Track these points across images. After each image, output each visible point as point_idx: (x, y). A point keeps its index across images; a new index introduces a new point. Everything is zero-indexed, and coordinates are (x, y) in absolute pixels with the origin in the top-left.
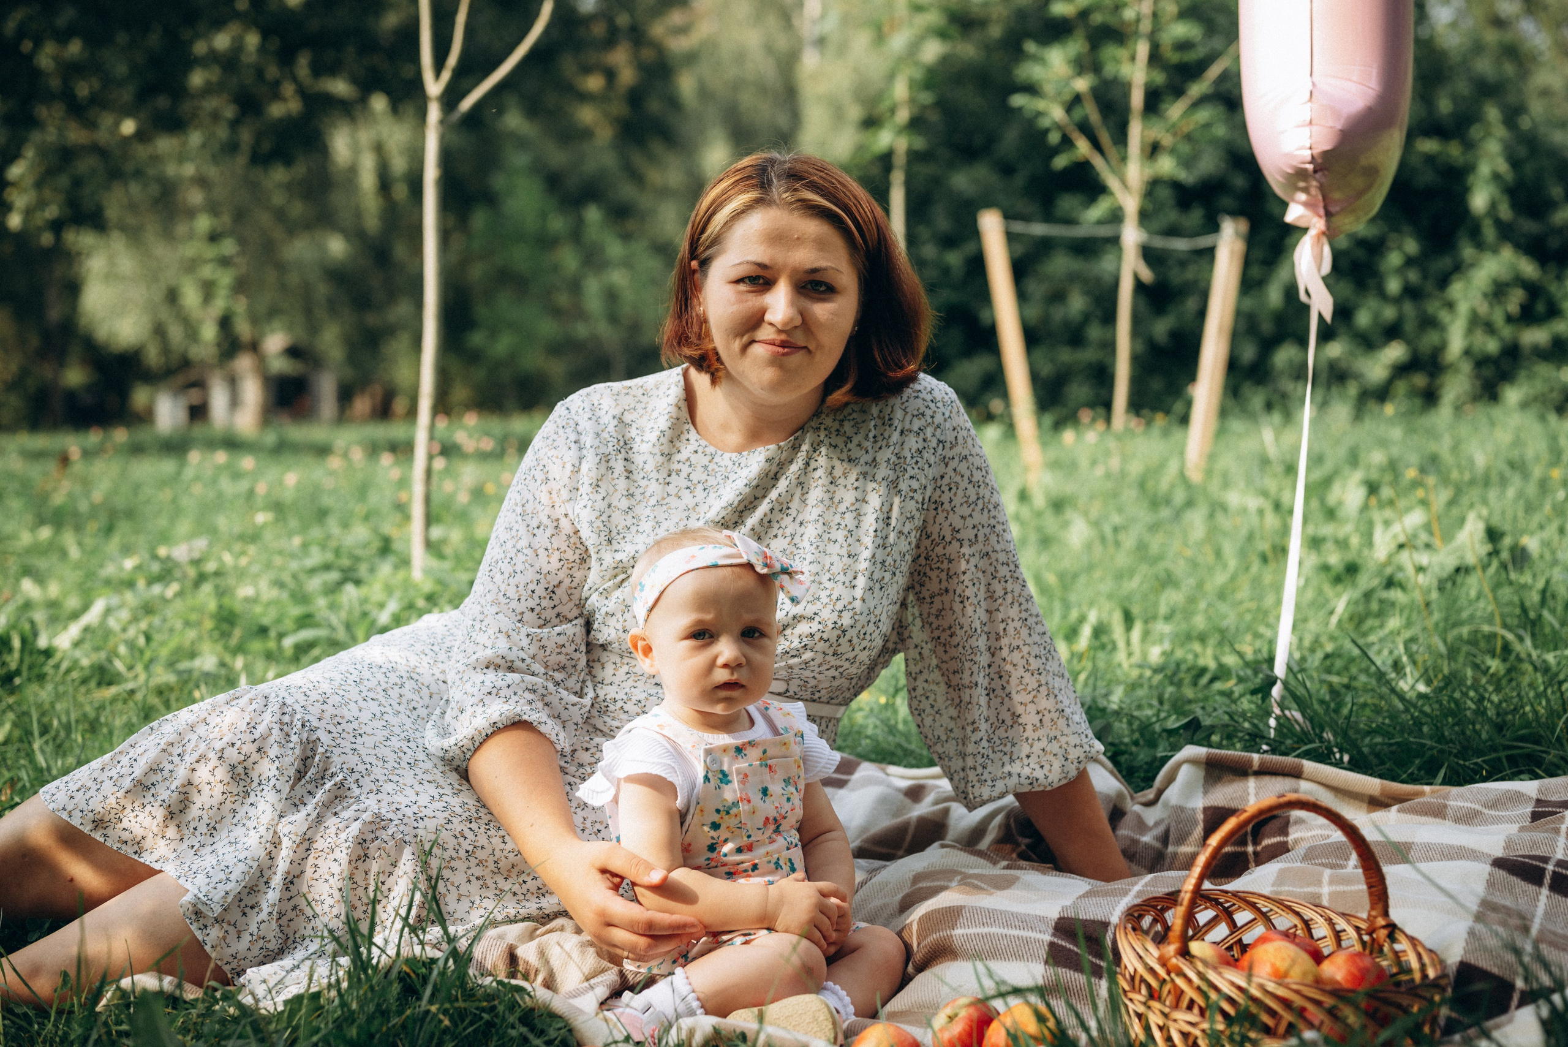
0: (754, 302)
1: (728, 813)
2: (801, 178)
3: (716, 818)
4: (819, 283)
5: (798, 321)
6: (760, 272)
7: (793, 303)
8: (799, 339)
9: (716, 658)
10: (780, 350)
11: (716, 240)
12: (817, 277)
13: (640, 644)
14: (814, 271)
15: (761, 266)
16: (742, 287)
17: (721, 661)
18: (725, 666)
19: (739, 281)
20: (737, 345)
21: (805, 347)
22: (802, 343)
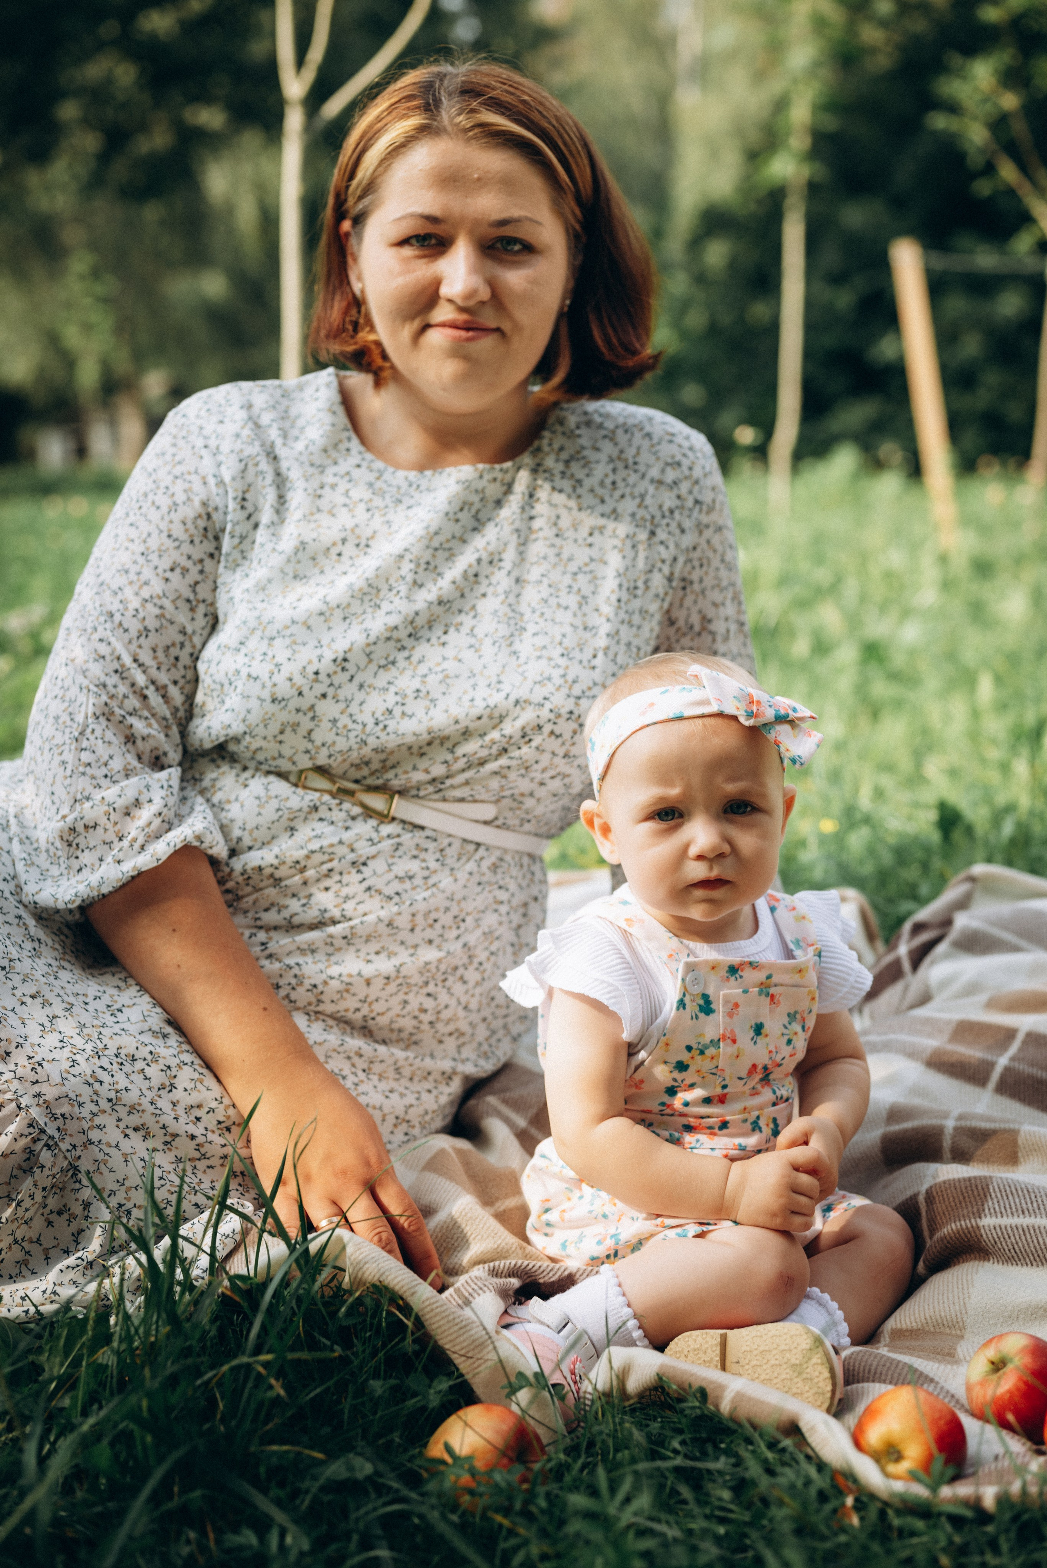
0: (423, 271)
1: (702, 1053)
2: (479, 94)
3: (685, 1057)
4: (512, 241)
5: (485, 294)
6: (430, 229)
7: (476, 270)
8: (489, 319)
9: (686, 847)
10: (463, 334)
11: (370, 188)
12: (508, 231)
13: (597, 822)
14: (503, 223)
15: (432, 219)
16: (407, 252)
17: (693, 851)
18: (700, 857)
19: (403, 242)
20: (407, 331)
21: (498, 330)
22: (493, 325)
